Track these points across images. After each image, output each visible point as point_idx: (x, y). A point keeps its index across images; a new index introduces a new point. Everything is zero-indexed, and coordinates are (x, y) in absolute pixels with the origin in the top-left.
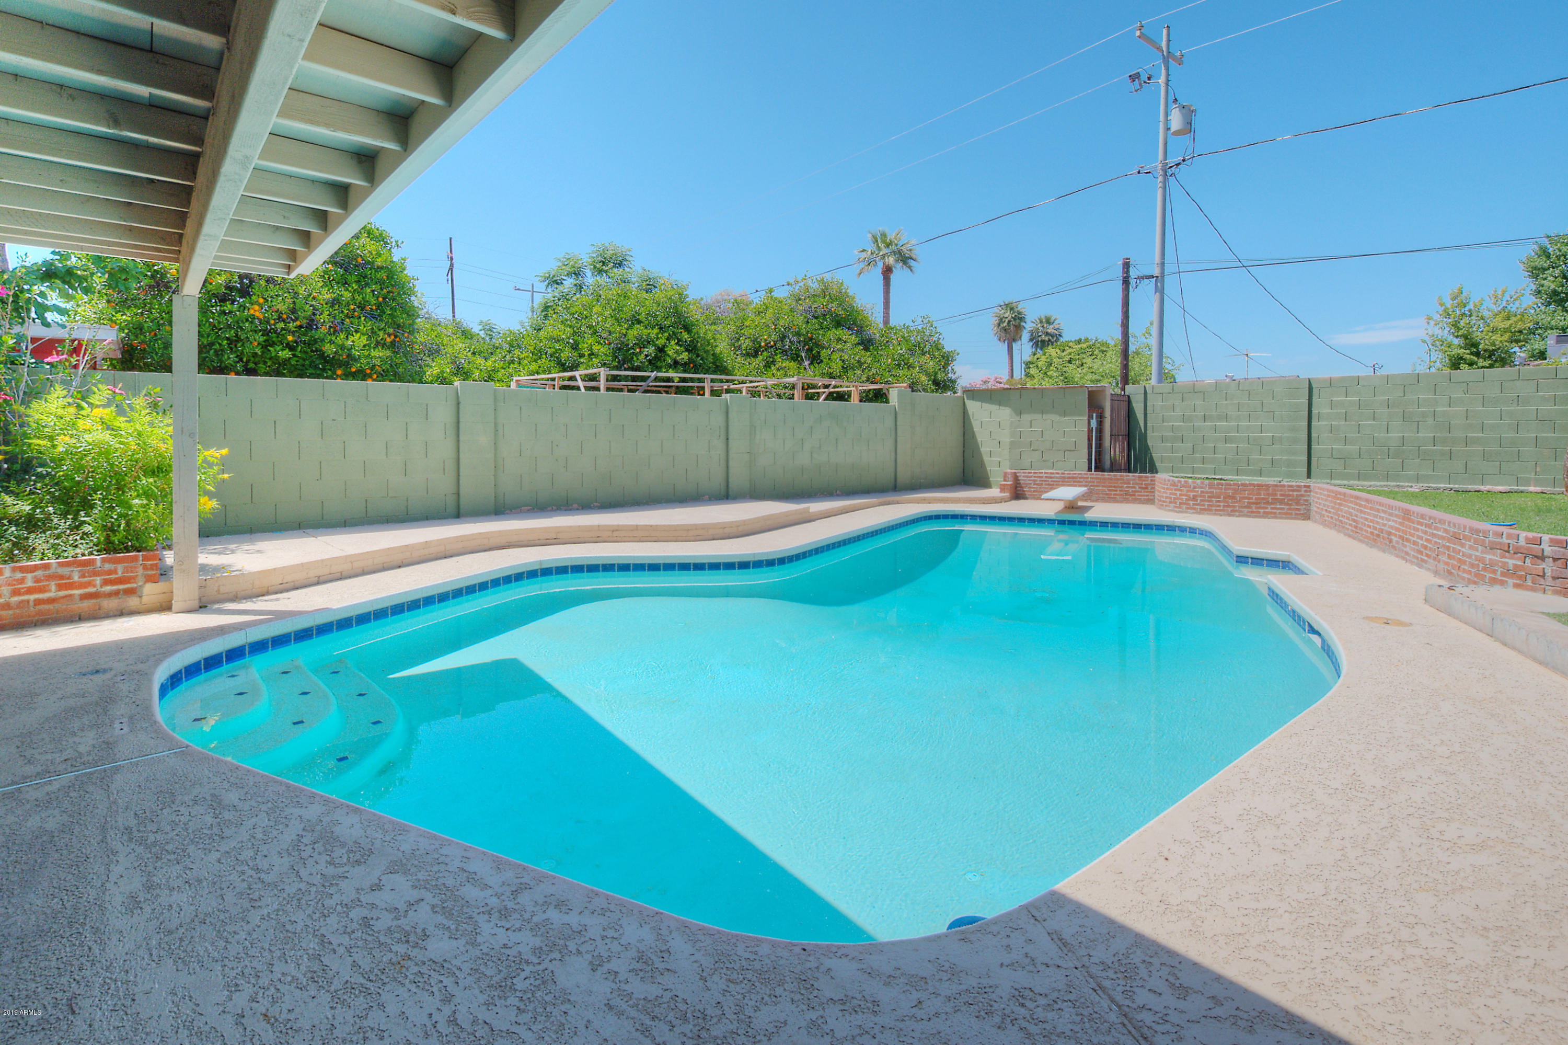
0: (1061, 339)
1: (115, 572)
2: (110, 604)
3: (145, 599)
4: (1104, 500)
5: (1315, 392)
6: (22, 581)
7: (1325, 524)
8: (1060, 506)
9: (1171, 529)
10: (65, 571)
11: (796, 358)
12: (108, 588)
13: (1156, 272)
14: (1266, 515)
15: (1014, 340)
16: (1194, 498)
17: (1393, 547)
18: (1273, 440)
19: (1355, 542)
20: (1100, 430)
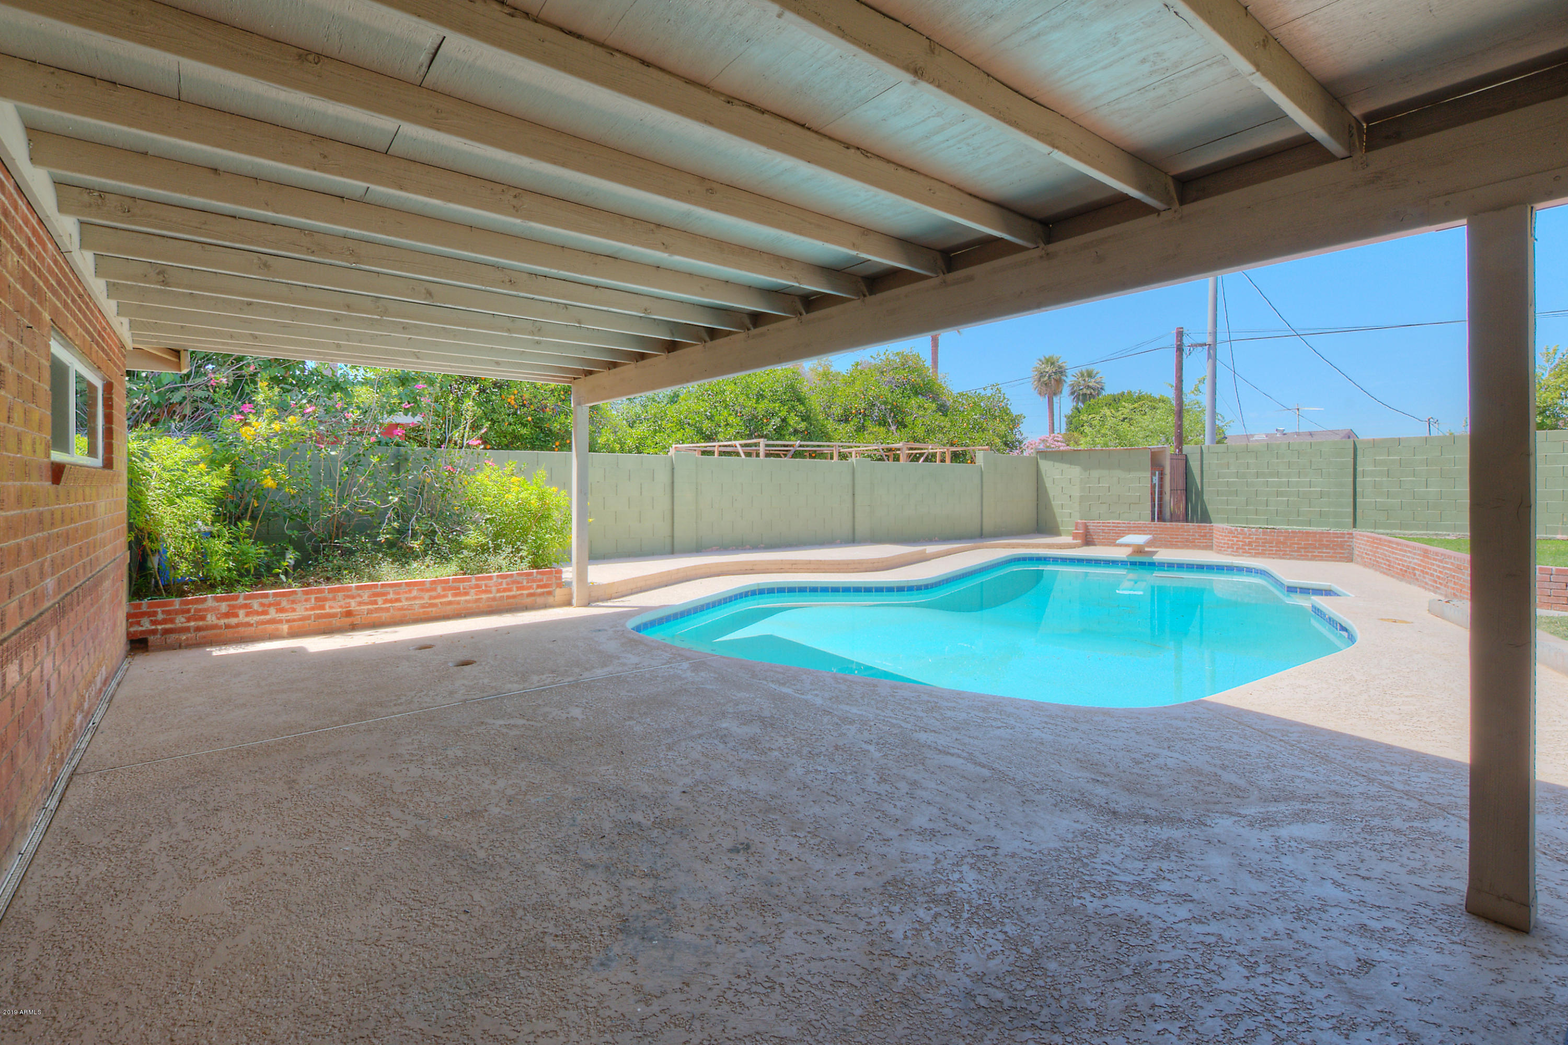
0: (1104, 393)
1: (542, 580)
2: (540, 600)
3: (557, 598)
4: (1166, 547)
5: (1359, 452)
6: (501, 584)
7: (1365, 565)
8: (1129, 550)
9: (1230, 569)
10: (520, 579)
11: (883, 423)
12: (539, 590)
13: (1209, 340)
14: (1314, 558)
15: (1055, 394)
16: (1250, 544)
17: (1417, 579)
18: (1322, 494)
19: (1389, 578)
20: (1161, 486)
